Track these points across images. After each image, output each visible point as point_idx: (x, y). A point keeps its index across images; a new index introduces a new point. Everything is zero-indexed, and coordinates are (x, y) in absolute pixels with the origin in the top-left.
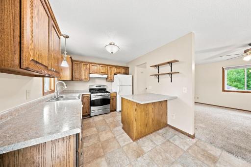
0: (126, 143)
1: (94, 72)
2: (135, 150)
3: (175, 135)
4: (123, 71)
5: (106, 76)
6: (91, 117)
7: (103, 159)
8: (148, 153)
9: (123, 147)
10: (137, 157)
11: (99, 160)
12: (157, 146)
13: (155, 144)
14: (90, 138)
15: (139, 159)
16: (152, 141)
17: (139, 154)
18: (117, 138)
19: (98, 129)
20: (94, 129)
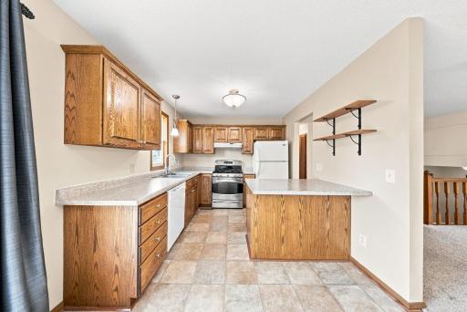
0: (237, 258)
1: (221, 140)
2: (242, 272)
3: (355, 284)
4: (272, 134)
5: (238, 145)
6: (213, 208)
7: (195, 264)
8: (262, 286)
9: (229, 261)
10: (240, 283)
11: (189, 263)
12: (290, 283)
13: (288, 279)
14: (196, 235)
15: (240, 286)
16: (285, 272)
17: (245, 280)
18: (228, 246)
19: (211, 227)
20: (207, 226)
